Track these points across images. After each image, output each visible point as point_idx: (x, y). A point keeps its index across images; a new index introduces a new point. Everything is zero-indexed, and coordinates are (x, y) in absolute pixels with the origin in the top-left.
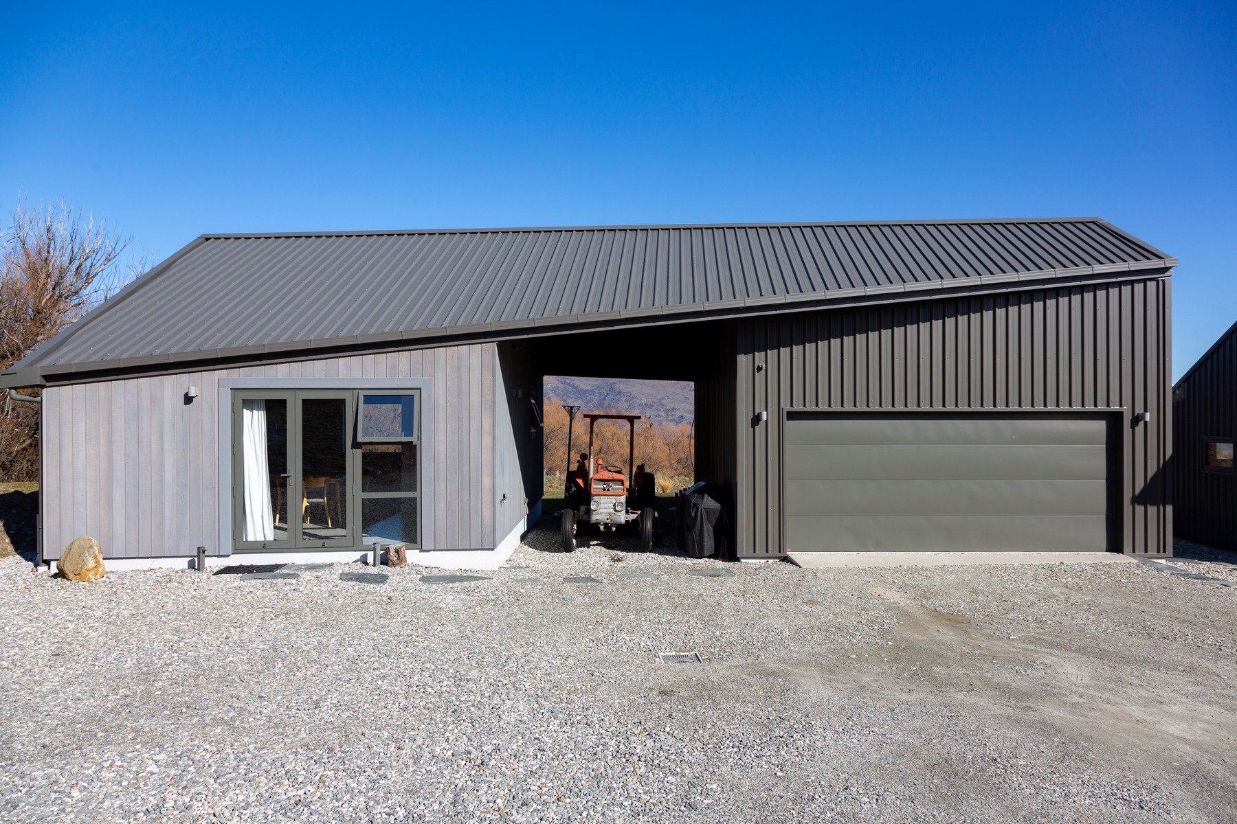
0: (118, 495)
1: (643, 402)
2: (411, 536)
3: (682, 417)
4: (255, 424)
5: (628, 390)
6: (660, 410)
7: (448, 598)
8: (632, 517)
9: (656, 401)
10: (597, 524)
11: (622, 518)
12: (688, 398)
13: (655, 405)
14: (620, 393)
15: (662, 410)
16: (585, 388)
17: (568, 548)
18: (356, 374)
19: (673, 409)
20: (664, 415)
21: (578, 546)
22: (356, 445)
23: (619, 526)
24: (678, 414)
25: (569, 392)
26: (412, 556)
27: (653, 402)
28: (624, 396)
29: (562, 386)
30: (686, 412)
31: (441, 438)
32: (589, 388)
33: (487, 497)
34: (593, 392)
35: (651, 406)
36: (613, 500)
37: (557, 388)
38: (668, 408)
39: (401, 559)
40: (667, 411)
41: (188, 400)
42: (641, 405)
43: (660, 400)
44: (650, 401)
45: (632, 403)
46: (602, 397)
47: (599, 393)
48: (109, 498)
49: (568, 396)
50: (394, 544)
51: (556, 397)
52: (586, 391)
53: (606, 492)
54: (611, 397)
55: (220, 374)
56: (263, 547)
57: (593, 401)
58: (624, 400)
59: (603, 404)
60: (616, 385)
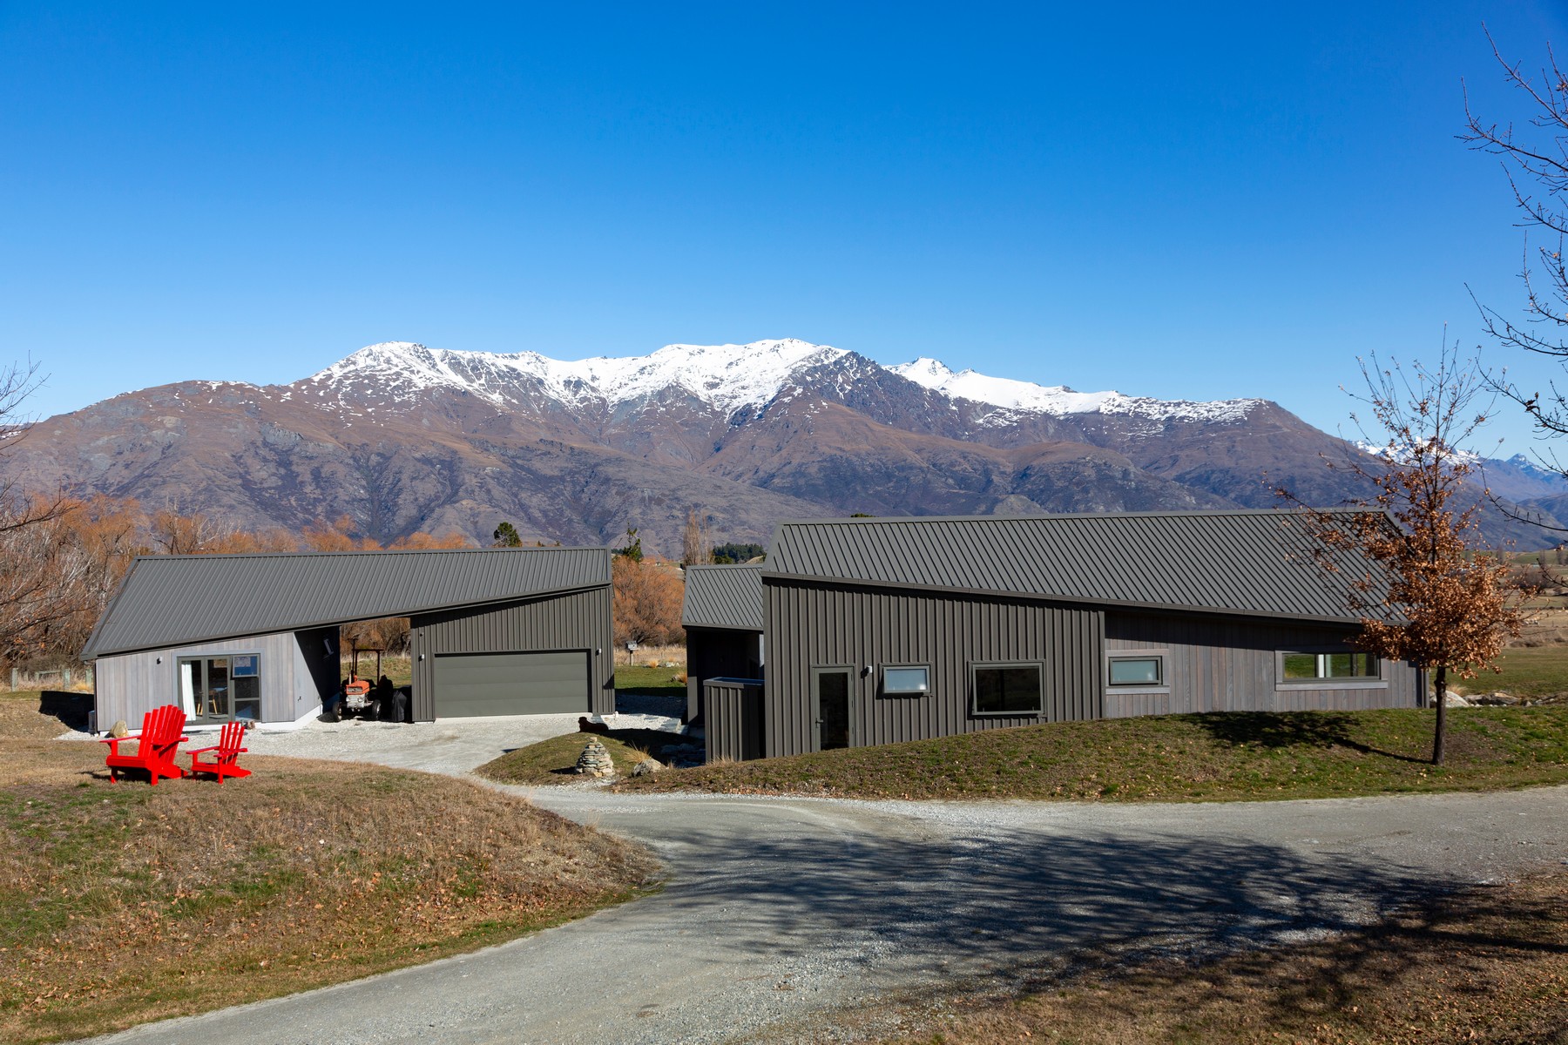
0: (129, 703)
1: (646, 494)
2: (257, 715)
3: (710, 518)
4: (187, 671)
5: (621, 475)
6: (674, 508)
7: (272, 739)
8: (369, 704)
9: (667, 493)
10: (350, 708)
11: (363, 705)
12: (720, 487)
13: (666, 499)
14: (607, 480)
15: (678, 507)
16: (549, 472)
17: (336, 720)
18: (231, 649)
19: (696, 506)
20: (680, 516)
21: (343, 719)
22: (232, 679)
23: (361, 709)
24: (704, 513)
25: (523, 480)
26: (258, 725)
27: (663, 495)
28: (615, 485)
29: (511, 470)
30: (717, 510)
31: (270, 674)
32: (556, 473)
33: (291, 699)
34: (562, 479)
35: (659, 502)
36: (358, 696)
37: (501, 473)
38: (687, 504)
39: (253, 727)
40: (686, 509)
41: (159, 662)
42: (643, 499)
43: (673, 491)
44: (657, 493)
45: (629, 497)
46: (578, 488)
47: (573, 482)
48: (126, 704)
49: (520, 487)
50: (250, 720)
51: (501, 489)
52: (551, 478)
53: (354, 693)
54: (593, 487)
55: (172, 650)
56: (192, 723)
57: (563, 494)
58: (614, 492)
59: (580, 499)
60: (600, 468)
